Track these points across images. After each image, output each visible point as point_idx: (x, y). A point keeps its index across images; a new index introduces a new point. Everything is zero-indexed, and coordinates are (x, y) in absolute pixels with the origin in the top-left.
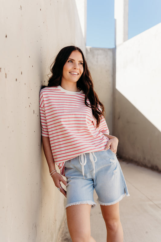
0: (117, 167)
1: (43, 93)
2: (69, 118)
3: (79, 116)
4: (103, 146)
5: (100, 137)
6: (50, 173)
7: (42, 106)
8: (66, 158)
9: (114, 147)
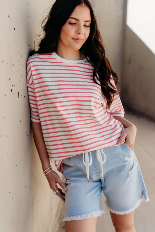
0: (134, 166)
1: (31, 64)
2: (67, 101)
3: (82, 99)
4: (115, 140)
5: (111, 125)
6: (44, 171)
7: (30, 82)
8: (64, 155)
9: (131, 141)
